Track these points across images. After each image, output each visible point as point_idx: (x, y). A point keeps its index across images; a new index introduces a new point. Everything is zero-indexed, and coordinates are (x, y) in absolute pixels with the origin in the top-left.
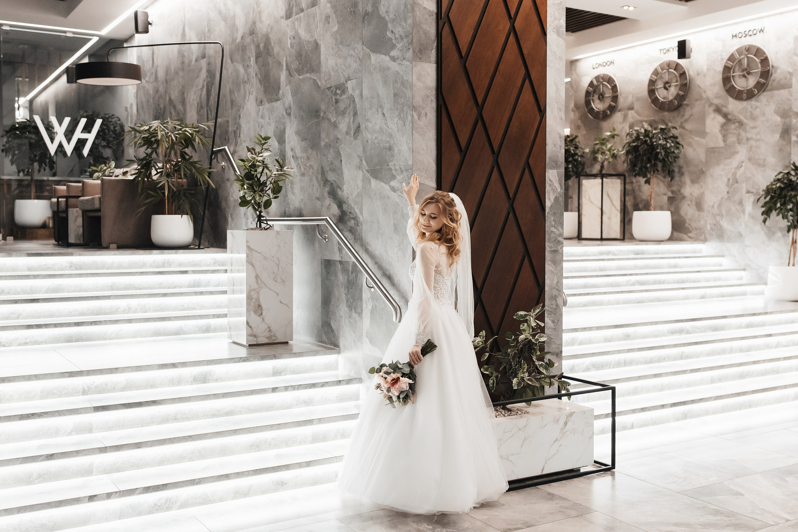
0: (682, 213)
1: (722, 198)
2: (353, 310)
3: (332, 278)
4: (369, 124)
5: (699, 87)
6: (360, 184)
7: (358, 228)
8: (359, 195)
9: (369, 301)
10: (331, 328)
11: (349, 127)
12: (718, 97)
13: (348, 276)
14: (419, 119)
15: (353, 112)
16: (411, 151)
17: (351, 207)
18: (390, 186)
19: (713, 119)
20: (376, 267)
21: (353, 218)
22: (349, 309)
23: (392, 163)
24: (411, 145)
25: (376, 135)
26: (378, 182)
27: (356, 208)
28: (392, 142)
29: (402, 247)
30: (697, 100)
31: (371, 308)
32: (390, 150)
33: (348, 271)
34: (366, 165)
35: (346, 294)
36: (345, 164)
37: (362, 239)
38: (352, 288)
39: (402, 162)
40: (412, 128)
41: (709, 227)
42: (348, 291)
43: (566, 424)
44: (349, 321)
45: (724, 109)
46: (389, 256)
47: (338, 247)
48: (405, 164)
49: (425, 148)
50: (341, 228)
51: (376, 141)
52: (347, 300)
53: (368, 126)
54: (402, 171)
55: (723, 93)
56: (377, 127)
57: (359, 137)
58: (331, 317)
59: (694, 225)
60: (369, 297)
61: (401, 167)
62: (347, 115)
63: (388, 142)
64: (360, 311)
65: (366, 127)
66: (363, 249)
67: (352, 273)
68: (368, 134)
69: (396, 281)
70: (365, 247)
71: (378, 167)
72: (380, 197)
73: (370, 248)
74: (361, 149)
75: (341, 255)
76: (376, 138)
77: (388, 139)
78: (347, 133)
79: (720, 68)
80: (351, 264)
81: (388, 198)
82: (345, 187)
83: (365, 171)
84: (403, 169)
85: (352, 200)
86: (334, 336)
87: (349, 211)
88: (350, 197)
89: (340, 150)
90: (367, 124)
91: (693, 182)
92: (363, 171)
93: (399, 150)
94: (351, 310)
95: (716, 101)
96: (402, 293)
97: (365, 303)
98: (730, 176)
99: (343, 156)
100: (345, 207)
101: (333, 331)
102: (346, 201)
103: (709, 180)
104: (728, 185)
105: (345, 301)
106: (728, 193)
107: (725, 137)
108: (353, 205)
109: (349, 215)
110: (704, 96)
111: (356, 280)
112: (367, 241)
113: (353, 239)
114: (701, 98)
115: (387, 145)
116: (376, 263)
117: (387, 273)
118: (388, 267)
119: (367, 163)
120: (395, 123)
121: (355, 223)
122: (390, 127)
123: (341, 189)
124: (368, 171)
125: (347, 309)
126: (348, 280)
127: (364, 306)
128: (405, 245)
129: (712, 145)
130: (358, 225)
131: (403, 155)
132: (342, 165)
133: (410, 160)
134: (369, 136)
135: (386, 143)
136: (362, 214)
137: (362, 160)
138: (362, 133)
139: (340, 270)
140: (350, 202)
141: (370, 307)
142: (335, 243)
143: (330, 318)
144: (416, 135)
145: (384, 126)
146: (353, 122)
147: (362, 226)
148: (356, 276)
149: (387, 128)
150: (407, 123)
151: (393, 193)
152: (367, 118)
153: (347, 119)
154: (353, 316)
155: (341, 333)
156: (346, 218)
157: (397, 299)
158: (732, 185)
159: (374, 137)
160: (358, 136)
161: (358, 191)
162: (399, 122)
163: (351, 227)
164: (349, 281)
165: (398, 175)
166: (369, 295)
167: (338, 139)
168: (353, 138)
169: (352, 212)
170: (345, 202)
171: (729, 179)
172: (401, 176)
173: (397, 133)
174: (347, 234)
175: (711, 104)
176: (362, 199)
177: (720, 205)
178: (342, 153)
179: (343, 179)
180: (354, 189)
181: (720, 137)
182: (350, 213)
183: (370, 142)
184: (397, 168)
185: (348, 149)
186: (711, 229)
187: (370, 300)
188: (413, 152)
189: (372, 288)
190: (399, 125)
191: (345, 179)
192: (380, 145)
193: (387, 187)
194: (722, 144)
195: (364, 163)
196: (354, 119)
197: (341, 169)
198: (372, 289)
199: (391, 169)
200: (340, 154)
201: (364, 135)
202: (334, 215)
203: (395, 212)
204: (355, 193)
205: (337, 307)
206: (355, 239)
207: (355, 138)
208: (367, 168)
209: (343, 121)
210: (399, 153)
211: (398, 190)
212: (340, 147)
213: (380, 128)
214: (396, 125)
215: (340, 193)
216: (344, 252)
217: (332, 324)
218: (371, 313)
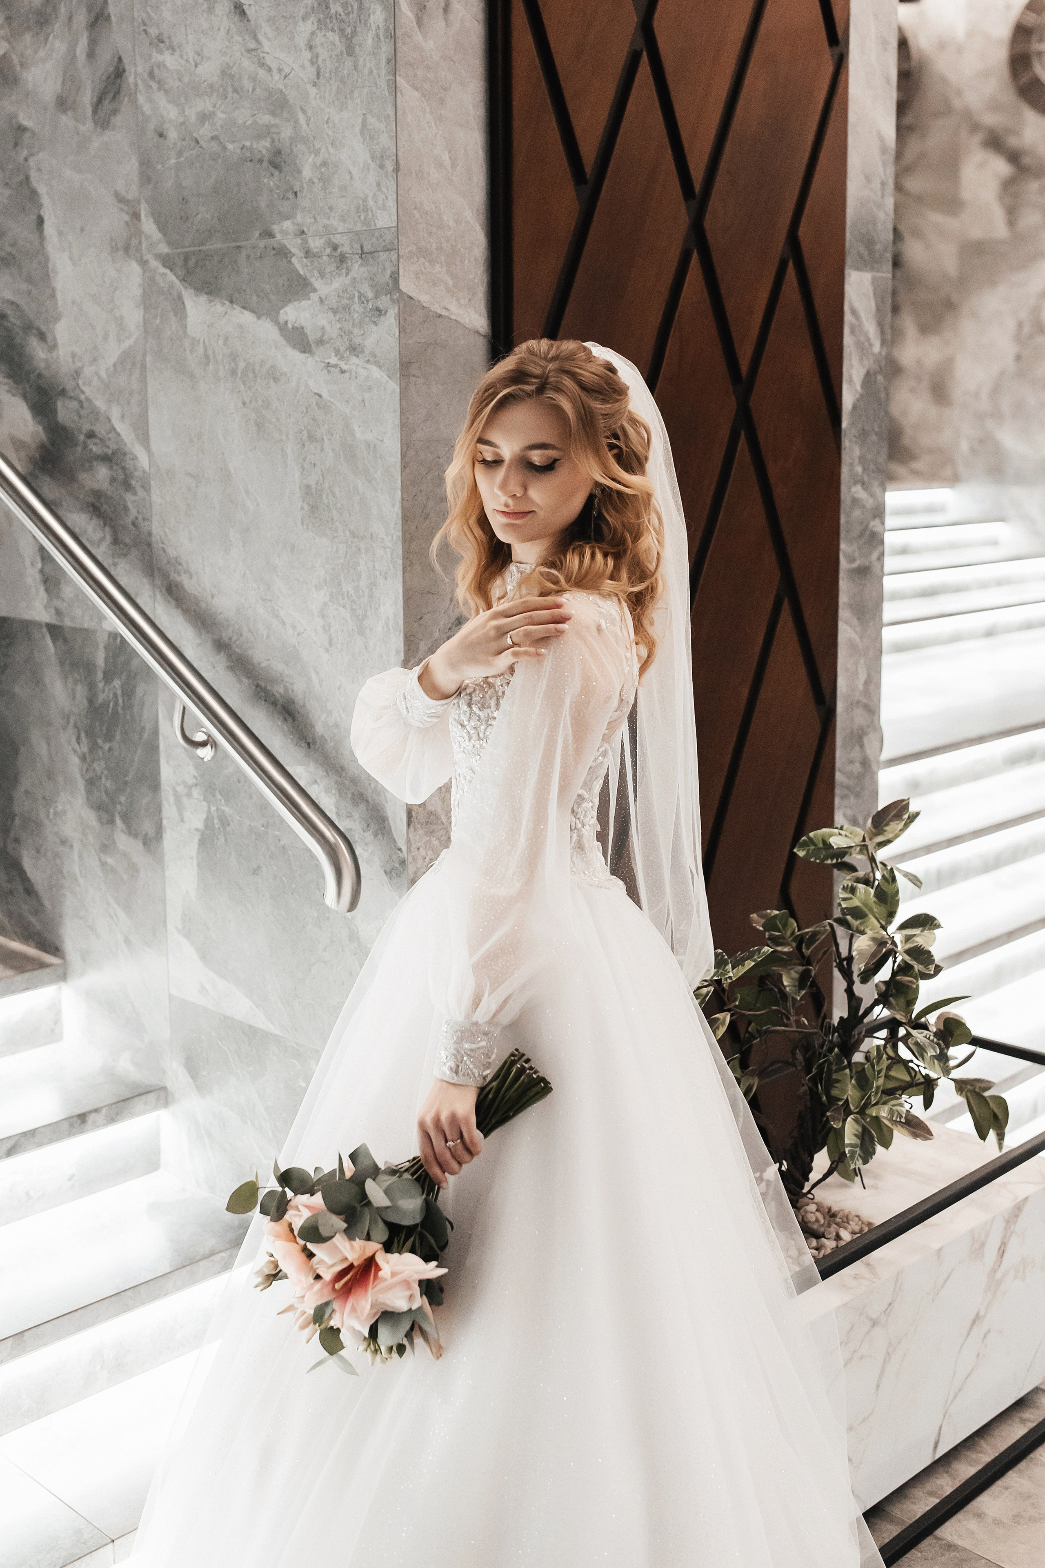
0: (895, 410)
1: (1002, 373)
2: (119, 822)
3: (17, 689)
4: (169, 60)
5: (944, 80)
6: (133, 316)
7: (129, 498)
8: (126, 360)
9: (189, 795)
10: (22, 873)
11: (70, 77)
12: (995, 106)
13: (92, 686)
14: (419, 22)
15: (89, 11)
16: (390, 166)
17: (95, 412)
18: (283, 328)
19: (982, 165)
20: (221, 661)
21: (106, 459)
22: (100, 819)
23: (287, 225)
24: (385, 140)
25: (204, 105)
26: (219, 307)
27: (115, 414)
28: (286, 133)
29: (347, 588)
30: (937, 115)
31: (200, 826)
32: (276, 167)
33: (89, 667)
34: (157, 235)
35: (83, 758)
36: (61, 234)
37: (149, 545)
38: (109, 737)
39: (343, 219)
40: (393, 61)
41: (964, 446)
42: (94, 747)
43: (1002, 1252)
44: (103, 864)
45: (1012, 141)
46: (283, 623)
47: (42, 571)
48: (359, 227)
49: (446, 158)
50: (50, 495)
51: (205, 132)
52: (91, 783)
53: (161, 65)
54: (342, 259)
55: (1009, 96)
56: (209, 70)
57: (117, 120)
58: (24, 836)
59: (925, 440)
60: (191, 781)
61: (337, 239)
62: (58, 26)
63: (266, 132)
64: (147, 827)
65: (151, 74)
66: (153, 584)
67: (108, 676)
68: (161, 100)
69: (319, 729)
70: (165, 576)
71: (216, 245)
72: (233, 372)
73: (189, 585)
74: (131, 167)
75: (57, 603)
76: (204, 118)
77: (265, 119)
78: (63, 104)
79: (1003, 30)
80: (102, 639)
81: (274, 375)
82: (61, 331)
83: (154, 263)
84: (346, 249)
85: (95, 381)
86: (38, 909)
87: (86, 427)
88: (88, 371)
89: (33, 175)
90: (157, 57)
91: (925, 329)
92: (143, 263)
93: (325, 164)
94: (111, 822)
95: (990, 119)
96: (354, 781)
97: (172, 800)
98: (1024, 315)
99: (45, 200)
100: (65, 412)
101: (30, 890)
102: (69, 385)
103: (967, 326)
104: (1018, 338)
105: (81, 784)
106: (1018, 358)
107: (1012, 213)
108: (100, 404)
109: (85, 445)
110: (957, 103)
111: (128, 707)
112: (172, 553)
113: (109, 539)
114: (947, 110)
115: (263, 146)
116: (221, 646)
117: (278, 690)
118: (278, 667)
119: (162, 225)
120: (301, 41)
121: (113, 480)
122: (274, 66)
123: (42, 336)
124: (167, 262)
125: (90, 817)
126: (91, 701)
127: (169, 811)
128: (363, 583)
129: (976, 233)
130: (128, 487)
131: (344, 188)
132: (42, 238)
133: (384, 208)
134: (171, 112)
135: (259, 137)
136: (144, 439)
137: (136, 216)
138: (134, 102)
139: (54, 660)
140: (92, 392)
141: (196, 820)
142: (29, 552)
143: (17, 840)
144: (409, 96)
145: (246, 63)
146: (91, 55)
147: (146, 488)
148: (129, 692)
149: (261, 72)
150: (367, 40)
151: (296, 355)
152: (153, 31)
153: (58, 46)
154: (121, 846)
155: (69, 903)
156: (74, 455)
157: (328, 803)
158: (1031, 337)
159: (192, 115)
160: (115, 112)
161: (126, 345)
162: (319, 39)
163: (98, 494)
164: (95, 710)
165: (322, 275)
166: (189, 772)
167: (22, 129)
168: (90, 124)
169: (100, 429)
170: (63, 392)
171: (1020, 325)
172: (338, 283)
173: (313, 91)
174: (80, 520)
175: (975, 127)
176: (143, 380)
177: (996, 390)
178: (42, 189)
179: (53, 296)
180: (106, 337)
181: (998, 214)
182: (91, 435)
183: (173, 135)
184: (316, 244)
185: (68, 173)
186: (973, 451)
187: (196, 793)
188: (397, 170)
189: (203, 744)
190: (323, 54)
191: (59, 296)
192: (225, 148)
193: (266, 329)
194: (1001, 231)
195: (148, 226)
196: (93, 43)
197: (40, 255)
198: (206, 753)
199: (283, 253)
200: (34, 195)
201: (147, 108)
202: (18, 444)
203: (311, 438)
204: (112, 352)
205: (48, 802)
206: (116, 541)
207: (103, 123)
208: (164, 249)
209: (42, 53)
210: (325, 181)
211: (321, 342)
212: (32, 162)
213: (225, 72)
214: (307, 55)
215: (38, 352)
216: (67, 592)
217: (27, 864)
218: (202, 842)
